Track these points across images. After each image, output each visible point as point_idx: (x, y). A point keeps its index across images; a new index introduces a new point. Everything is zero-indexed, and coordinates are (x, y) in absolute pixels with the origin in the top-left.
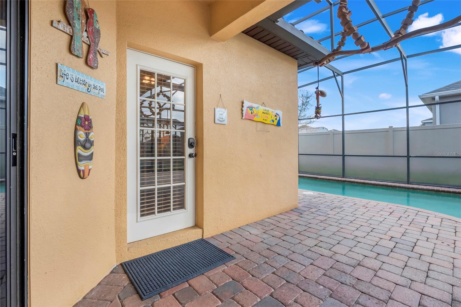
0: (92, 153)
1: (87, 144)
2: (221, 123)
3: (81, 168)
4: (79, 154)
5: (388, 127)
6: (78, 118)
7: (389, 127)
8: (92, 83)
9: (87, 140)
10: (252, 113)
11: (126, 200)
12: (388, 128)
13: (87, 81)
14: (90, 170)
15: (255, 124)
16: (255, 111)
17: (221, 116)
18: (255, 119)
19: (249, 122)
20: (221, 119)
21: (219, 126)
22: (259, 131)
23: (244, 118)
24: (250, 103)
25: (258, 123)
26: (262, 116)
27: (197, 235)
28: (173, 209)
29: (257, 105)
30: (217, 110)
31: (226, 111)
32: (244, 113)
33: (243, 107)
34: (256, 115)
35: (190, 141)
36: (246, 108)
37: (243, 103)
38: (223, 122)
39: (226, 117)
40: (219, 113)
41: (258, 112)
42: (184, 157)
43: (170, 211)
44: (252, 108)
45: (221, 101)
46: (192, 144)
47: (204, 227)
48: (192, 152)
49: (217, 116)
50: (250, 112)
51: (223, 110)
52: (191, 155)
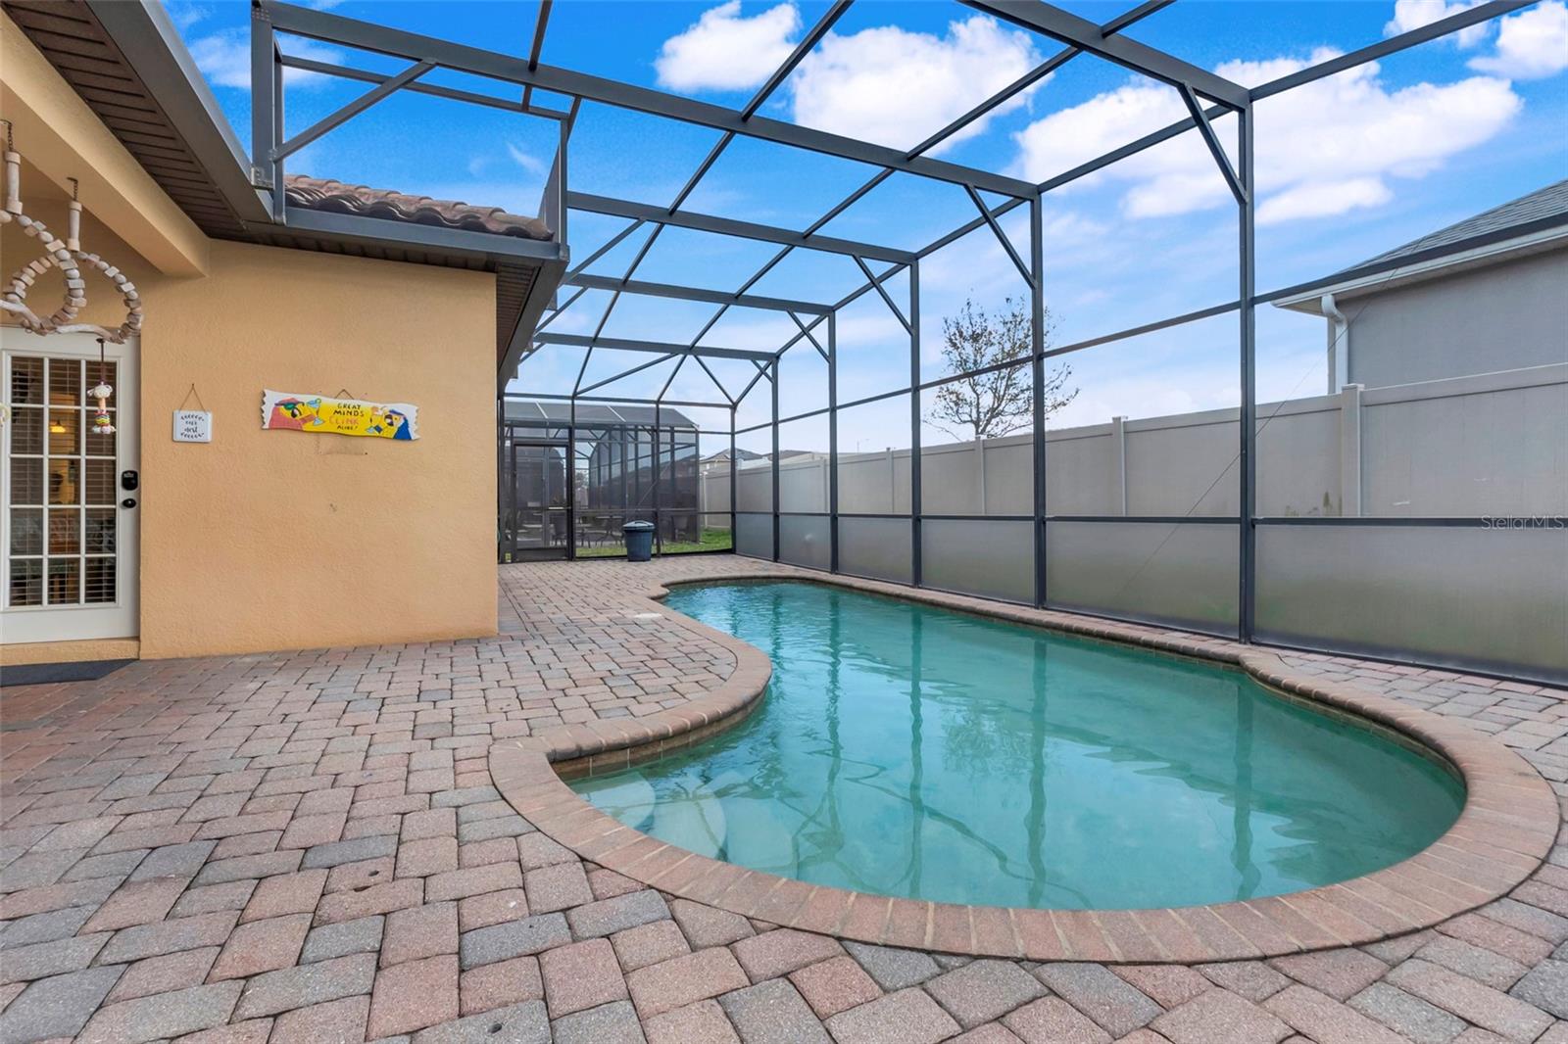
2: (191, 440)
5: (1111, 421)
7: (1114, 419)
10: (294, 415)
12: (1109, 425)
15: (312, 437)
16: (306, 411)
17: (190, 426)
18: (308, 427)
19: (286, 434)
20: (190, 433)
21: (187, 445)
22: (328, 454)
23: (266, 426)
24: (286, 395)
25: (321, 436)
26: (333, 420)
27: (127, 651)
28: (87, 601)
29: (313, 398)
30: (179, 415)
31: (210, 415)
32: (268, 416)
33: (264, 403)
34: (310, 418)
35: (125, 476)
36: (274, 406)
37: (264, 395)
38: (199, 439)
39: (206, 427)
40: (184, 421)
41: (317, 412)
42: (113, 507)
43: (78, 601)
44: (295, 404)
45: (193, 397)
46: (131, 481)
47: (142, 638)
48: (131, 497)
49: (180, 426)
50: (288, 414)
51: (200, 414)
52: (128, 504)
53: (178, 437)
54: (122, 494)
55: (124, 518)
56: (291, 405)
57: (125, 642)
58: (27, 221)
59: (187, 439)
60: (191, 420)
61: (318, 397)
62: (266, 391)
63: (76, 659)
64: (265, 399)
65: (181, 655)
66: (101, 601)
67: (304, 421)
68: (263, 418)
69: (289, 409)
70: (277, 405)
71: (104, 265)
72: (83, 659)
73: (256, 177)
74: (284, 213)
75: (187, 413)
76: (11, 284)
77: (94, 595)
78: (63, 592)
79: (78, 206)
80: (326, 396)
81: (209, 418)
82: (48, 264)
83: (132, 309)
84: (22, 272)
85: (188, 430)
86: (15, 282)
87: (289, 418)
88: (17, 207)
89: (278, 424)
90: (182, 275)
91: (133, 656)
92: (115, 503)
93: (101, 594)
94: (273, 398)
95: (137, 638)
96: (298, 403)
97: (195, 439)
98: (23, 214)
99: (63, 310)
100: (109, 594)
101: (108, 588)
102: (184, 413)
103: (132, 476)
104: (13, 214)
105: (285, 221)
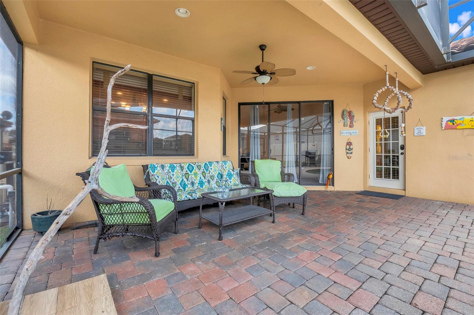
0: (352, 152)
1: (350, 149)
3: (348, 156)
4: (347, 152)
6: (347, 143)
8: (352, 132)
9: (350, 148)
11: (367, 169)
13: (350, 132)
14: (351, 157)
15: (461, 131)
16: (458, 122)
17: (419, 131)
18: (459, 127)
19: (450, 131)
20: (419, 133)
21: (418, 137)
22: (467, 136)
23: (443, 129)
24: (451, 117)
25: (464, 130)
26: (470, 124)
27: (402, 193)
28: (392, 179)
29: (461, 117)
30: (415, 128)
31: (425, 127)
32: (444, 125)
33: (442, 121)
34: (460, 124)
35: (401, 146)
36: (446, 122)
37: (442, 119)
38: (422, 135)
39: (424, 131)
40: (417, 130)
41: (463, 122)
42: (398, 154)
43: (390, 178)
44: (454, 120)
45: (420, 123)
46: (403, 148)
47: (406, 190)
48: (403, 152)
49: (416, 131)
50: (451, 124)
51: (422, 127)
52: (402, 154)
53: (415, 135)
54: (400, 151)
55: (401, 158)
56: (453, 121)
57: (402, 191)
58: (390, 87)
59: (418, 135)
60: (419, 129)
61: (463, 116)
62: (443, 117)
63: (390, 193)
64: (443, 120)
65: (417, 197)
66: (395, 179)
67: (457, 125)
68: (442, 126)
69: (452, 122)
70: (447, 121)
71: (404, 92)
72: (392, 193)
73: (444, 51)
74: (451, 58)
75: (418, 127)
76: (384, 103)
77: (394, 177)
78: (387, 176)
79: (397, 79)
80: (466, 116)
81: (424, 128)
82: (391, 96)
83: (410, 102)
84: (386, 99)
85: (418, 132)
86: (385, 102)
87: (452, 125)
88: (388, 84)
89: (448, 127)
90: (417, 88)
91: (404, 195)
92: (398, 153)
93: (395, 177)
94: (445, 119)
95: (405, 190)
96: (455, 119)
97: (420, 135)
98: (389, 86)
99: (397, 107)
100: (397, 177)
101: (397, 176)
102: (417, 128)
103: (403, 146)
104: (387, 86)
105: (451, 61)
